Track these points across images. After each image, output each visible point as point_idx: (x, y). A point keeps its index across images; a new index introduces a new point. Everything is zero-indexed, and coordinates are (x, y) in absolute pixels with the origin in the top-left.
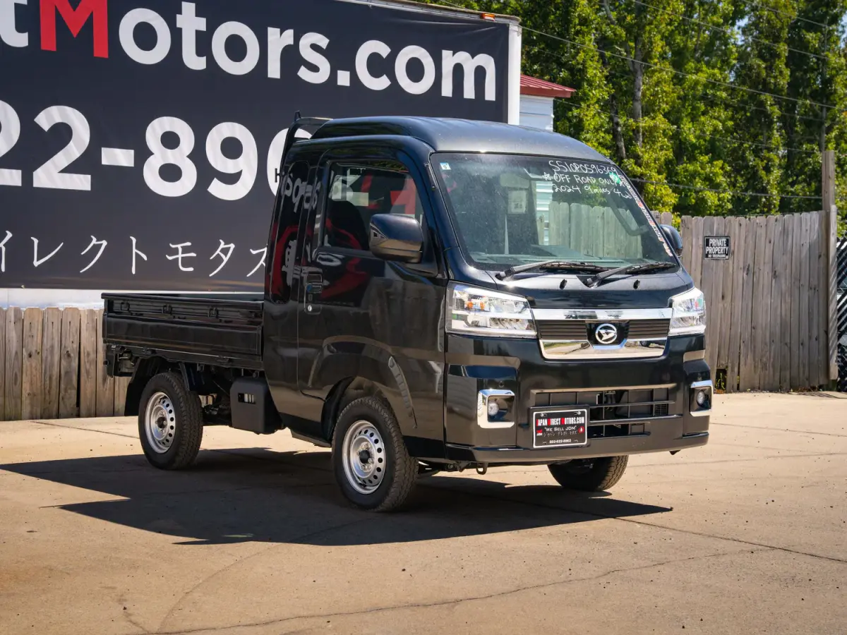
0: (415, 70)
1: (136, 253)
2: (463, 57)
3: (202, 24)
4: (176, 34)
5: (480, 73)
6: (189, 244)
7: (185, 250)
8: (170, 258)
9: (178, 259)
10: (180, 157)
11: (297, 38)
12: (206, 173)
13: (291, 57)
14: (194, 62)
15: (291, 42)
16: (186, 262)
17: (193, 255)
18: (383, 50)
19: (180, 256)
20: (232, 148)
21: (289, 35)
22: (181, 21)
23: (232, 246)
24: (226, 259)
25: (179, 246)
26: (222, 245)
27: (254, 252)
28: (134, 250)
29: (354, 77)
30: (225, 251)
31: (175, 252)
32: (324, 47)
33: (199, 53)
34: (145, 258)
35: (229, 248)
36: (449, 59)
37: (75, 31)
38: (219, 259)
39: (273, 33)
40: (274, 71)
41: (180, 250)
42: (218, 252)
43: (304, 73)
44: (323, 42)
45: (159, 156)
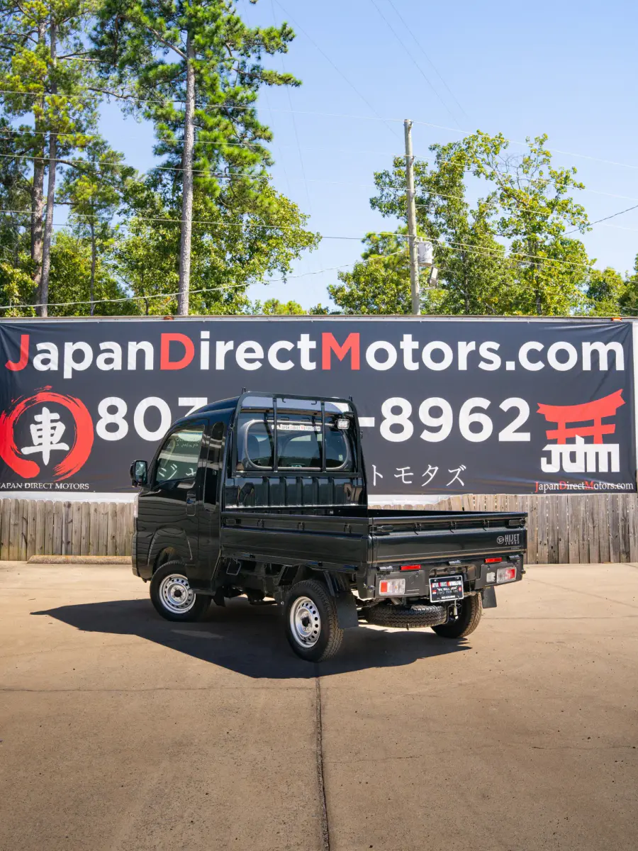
0: (563, 356)
1: (376, 475)
2: (598, 345)
3: (416, 345)
4: (400, 353)
5: (611, 354)
6: (408, 468)
7: (406, 471)
8: (397, 476)
9: (401, 477)
10: (403, 419)
11: (478, 346)
12: (419, 427)
13: (474, 357)
14: (411, 366)
15: (474, 348)
16: (407, 478)
17: (412, 474)
18: (539, 346)
19: (403, 475)
20: (436, 412)
21: (472, 345)
22: (402, 345)
23: (437, 468)
24: (432, 476)
25: (403, 469)
26: (430, 468)
27: (451, 471)
28: (375, 473)
29: (518, 365)
30: (432, 471)
31: (400, 472)
32: (497, 349)
33: (414, 361)
34: (381, 476)
35: (434, 470)
36: (587, 348)
37: (341, 357)
38: (428, 476)
39: (461, 345)
40: (463, 366)
41: (403, 472)
42: (427, 472)
43: (483, 366)
44: (496, 346)
45: (390, 419)
